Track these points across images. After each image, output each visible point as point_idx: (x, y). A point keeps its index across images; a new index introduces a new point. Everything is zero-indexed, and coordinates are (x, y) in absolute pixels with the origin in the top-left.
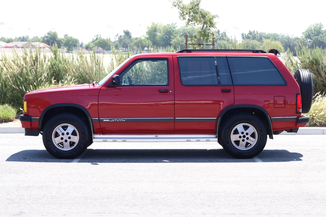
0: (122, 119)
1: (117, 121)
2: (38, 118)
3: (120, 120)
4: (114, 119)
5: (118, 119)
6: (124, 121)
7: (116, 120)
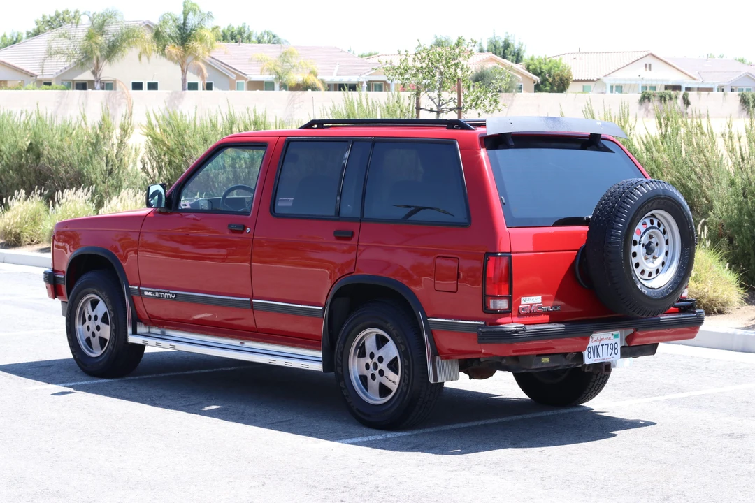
0: (171, 294)
1: (163, 296)
3: (168, 295)
4: (159, 292)
5: (165, 293)
6: (173, 297)
7: (161, 294)
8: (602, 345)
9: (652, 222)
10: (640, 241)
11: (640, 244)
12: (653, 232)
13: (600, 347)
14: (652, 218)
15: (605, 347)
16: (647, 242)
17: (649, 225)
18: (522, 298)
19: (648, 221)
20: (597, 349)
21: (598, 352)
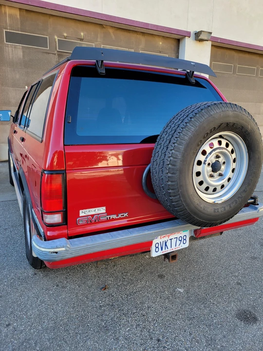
8: (171, 239)
9: (220, 143)
10: (205, 161)
11: (204, 163)
12: (221, 153)
13: (169, 241)
14: (220, 139)
15: (174, 241)
16: (214, 161)
17: (216, 145)
18: (81, 211)
19: (215, 142)
20: (166, 243)
21: (166, 245)
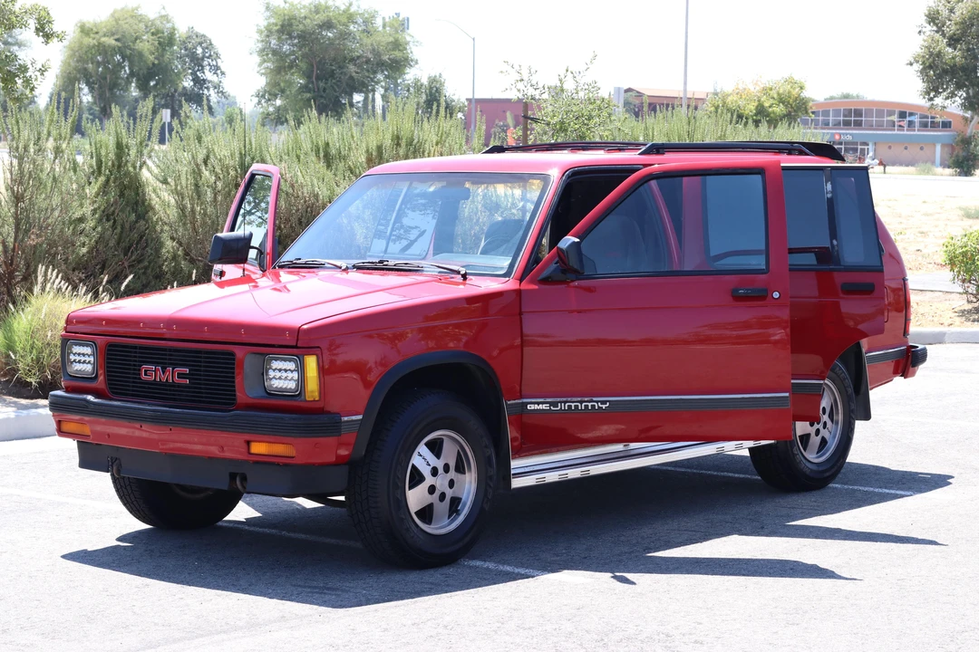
0: (597, 402)
1: (576, 407)
2: (360, 417)
3: (590, 404)
4: (565, 402)
5: (581, 402)
6: (604, 406)
7: (573, 405)
